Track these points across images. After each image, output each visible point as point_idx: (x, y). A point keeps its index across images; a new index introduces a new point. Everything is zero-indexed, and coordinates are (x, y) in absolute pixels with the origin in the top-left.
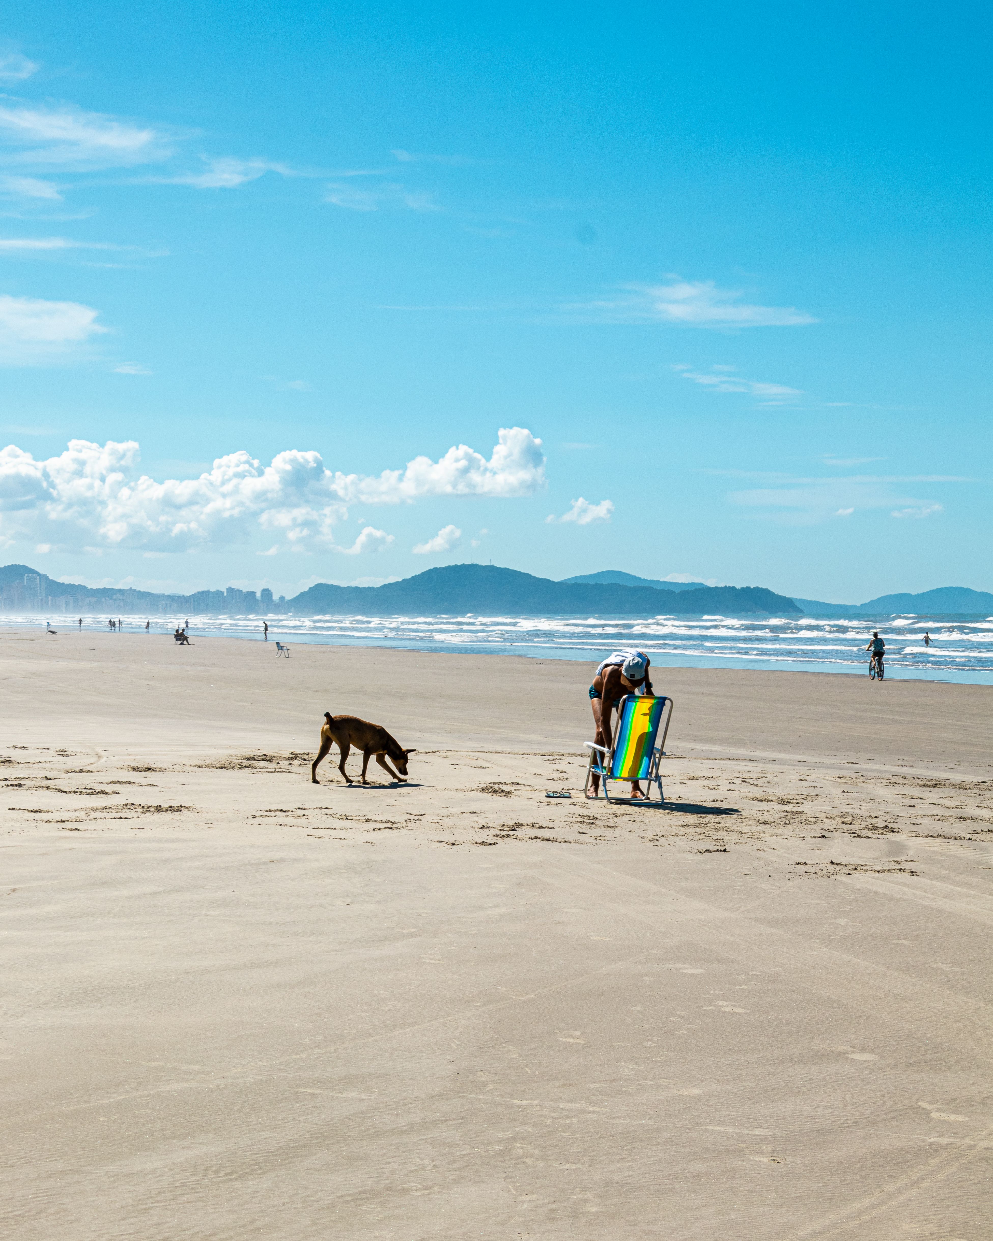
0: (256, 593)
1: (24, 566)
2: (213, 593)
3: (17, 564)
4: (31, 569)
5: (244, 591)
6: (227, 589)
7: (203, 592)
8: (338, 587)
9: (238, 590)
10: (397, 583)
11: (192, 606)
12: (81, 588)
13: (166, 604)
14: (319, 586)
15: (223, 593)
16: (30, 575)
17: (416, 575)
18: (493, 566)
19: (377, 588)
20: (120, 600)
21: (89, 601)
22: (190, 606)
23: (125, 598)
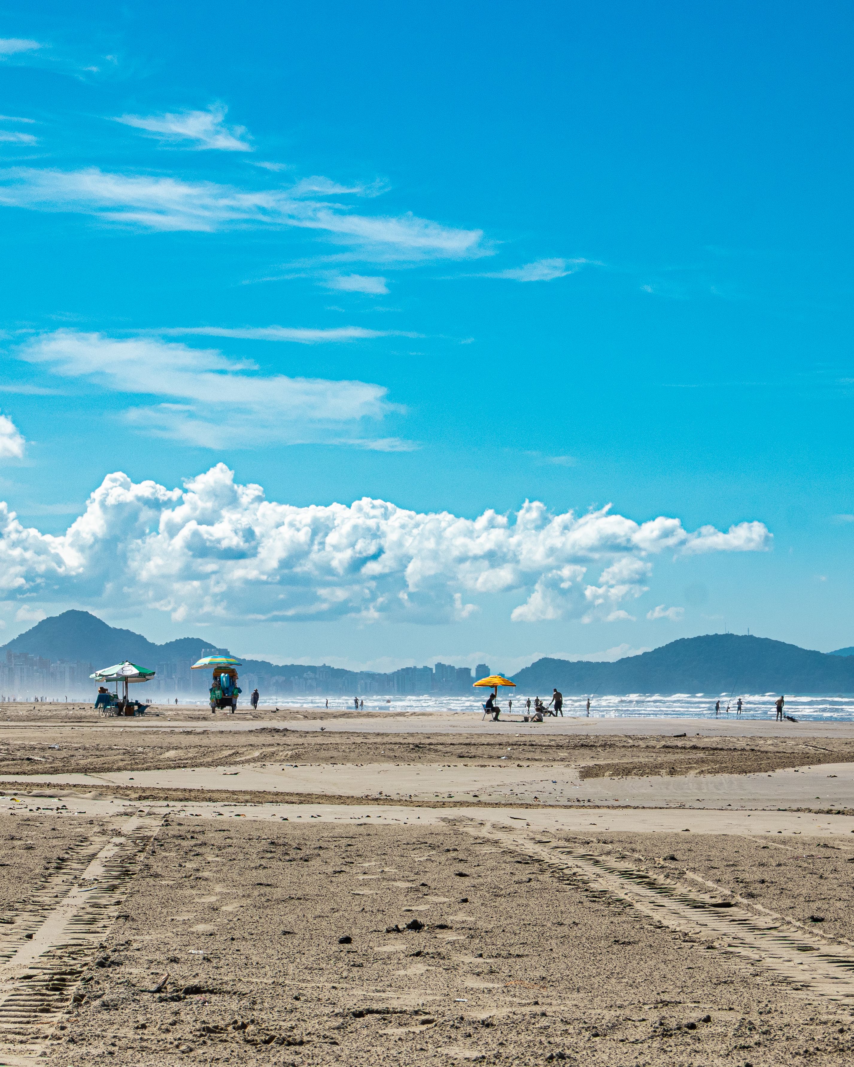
0: (470, 669)
1: (199, 639)
2: (420, 670)
3: (190, 637)
4: (206, 643)
5: (457, 667)
6: (436, 665)
7: (407, 669)
8: (567, 663)
9: (450, 666)
10: (637, 657)
11: (396, 685)
12: (265, 665)
13: (366, 683)
14: (545, 662)
15: (431, 669)
16: (208, 650)
17: (659, 648)
18: (751, 636)
19: (613, 663)
20: (311, 678)
21: (277, 680)
22: (394, 686)
23: (317, 676)
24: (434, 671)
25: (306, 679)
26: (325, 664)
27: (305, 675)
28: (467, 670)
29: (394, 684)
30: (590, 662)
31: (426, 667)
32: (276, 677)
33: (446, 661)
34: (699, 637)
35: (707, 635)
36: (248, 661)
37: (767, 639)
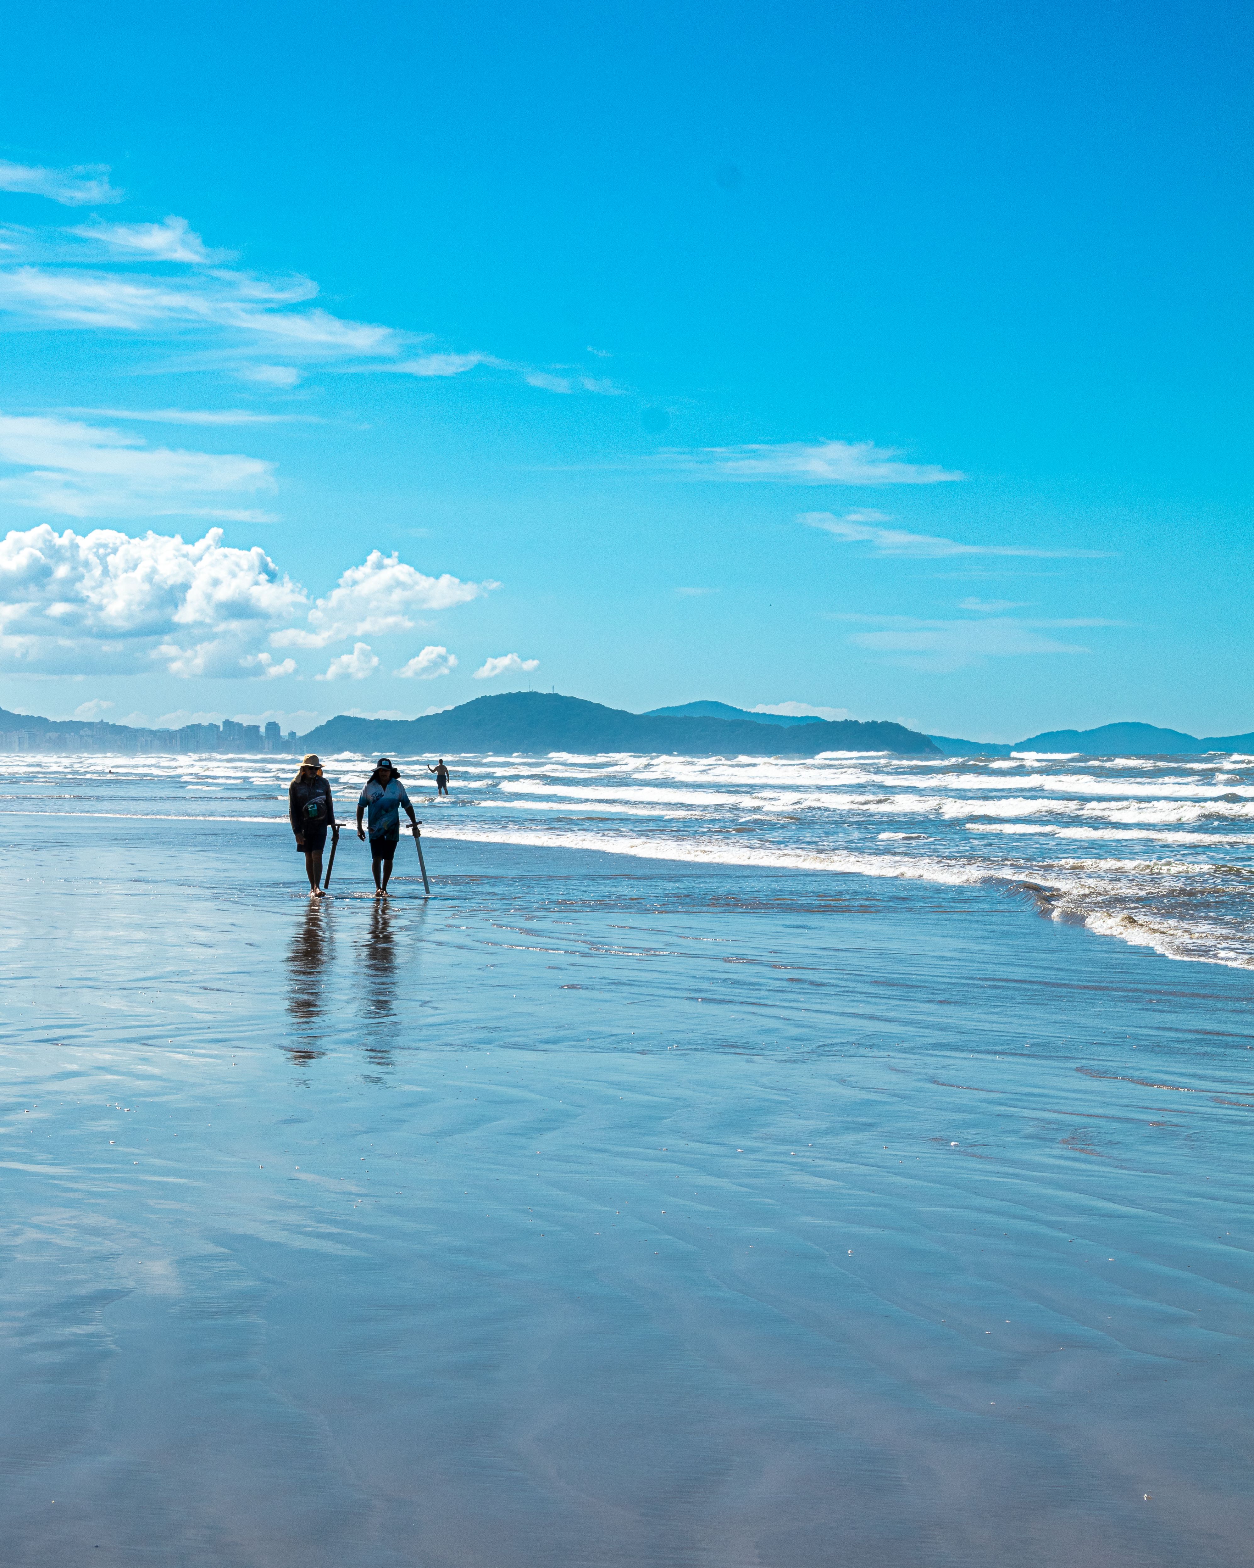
0: (259, 727)
2: (205, 727)
5: (245, 725)
6: (224, 723)
7: (193, 726)
9: (238, 724)
10: (436, 715)
11: (181, 743)
12: (40, 721)
13: (146, 740)
15: (218, 727)
17: (460, 705)
18: (556, 694)
19: (412, 722)
20: (88, 736)
21: (50, 737)
22: (176, 744)
23: (94, 733)
24: (221, 729)
25: (81, 736)
26: (102, 721)
27: (81, 732)
28: (256, 728)
29: (176, 741)
30: (388, 721)
31: (212, 724)
32: (50, 734)
33: (235, 719)
34: (502, 695)
35: (510, 693)
36: (23, 716)
37: (572, 698)
